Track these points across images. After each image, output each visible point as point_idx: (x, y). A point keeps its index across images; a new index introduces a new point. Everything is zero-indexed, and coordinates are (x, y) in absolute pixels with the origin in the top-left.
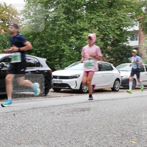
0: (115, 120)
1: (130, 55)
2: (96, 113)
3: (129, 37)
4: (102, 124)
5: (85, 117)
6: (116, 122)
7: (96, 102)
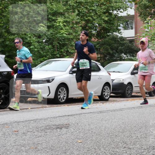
0: (104, 141)
1: (123, 50)
2: (78, 132)
3: (121, 25)
4: (86, 146)
5: (63, 137)
6: (106, 144)
7: (78, 115)
